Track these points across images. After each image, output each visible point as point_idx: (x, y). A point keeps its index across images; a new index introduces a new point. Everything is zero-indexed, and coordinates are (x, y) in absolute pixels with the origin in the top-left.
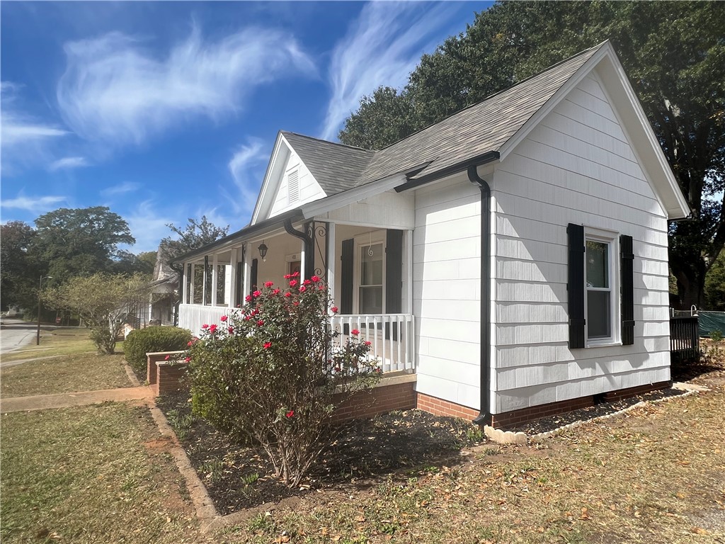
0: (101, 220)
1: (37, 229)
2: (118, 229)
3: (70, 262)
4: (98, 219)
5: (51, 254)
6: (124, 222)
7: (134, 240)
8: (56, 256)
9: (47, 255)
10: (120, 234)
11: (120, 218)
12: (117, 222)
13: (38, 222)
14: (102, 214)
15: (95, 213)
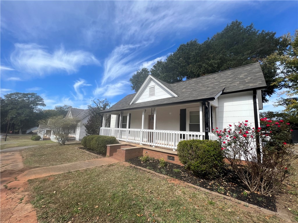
0: (33, 97)
1: (5, 99)
2: (39, 101)
3: (18, 111)
4: (32, 97)
5: (10, 108)
6: (42, 99)
7: (45, 105)
8: (12, 109)
9: (8, 108)
10: (40, 103)
11: (41, 97)
12: (39, 99)
13: (5, 96)
14: (34, 95)
15: (31, 95)
